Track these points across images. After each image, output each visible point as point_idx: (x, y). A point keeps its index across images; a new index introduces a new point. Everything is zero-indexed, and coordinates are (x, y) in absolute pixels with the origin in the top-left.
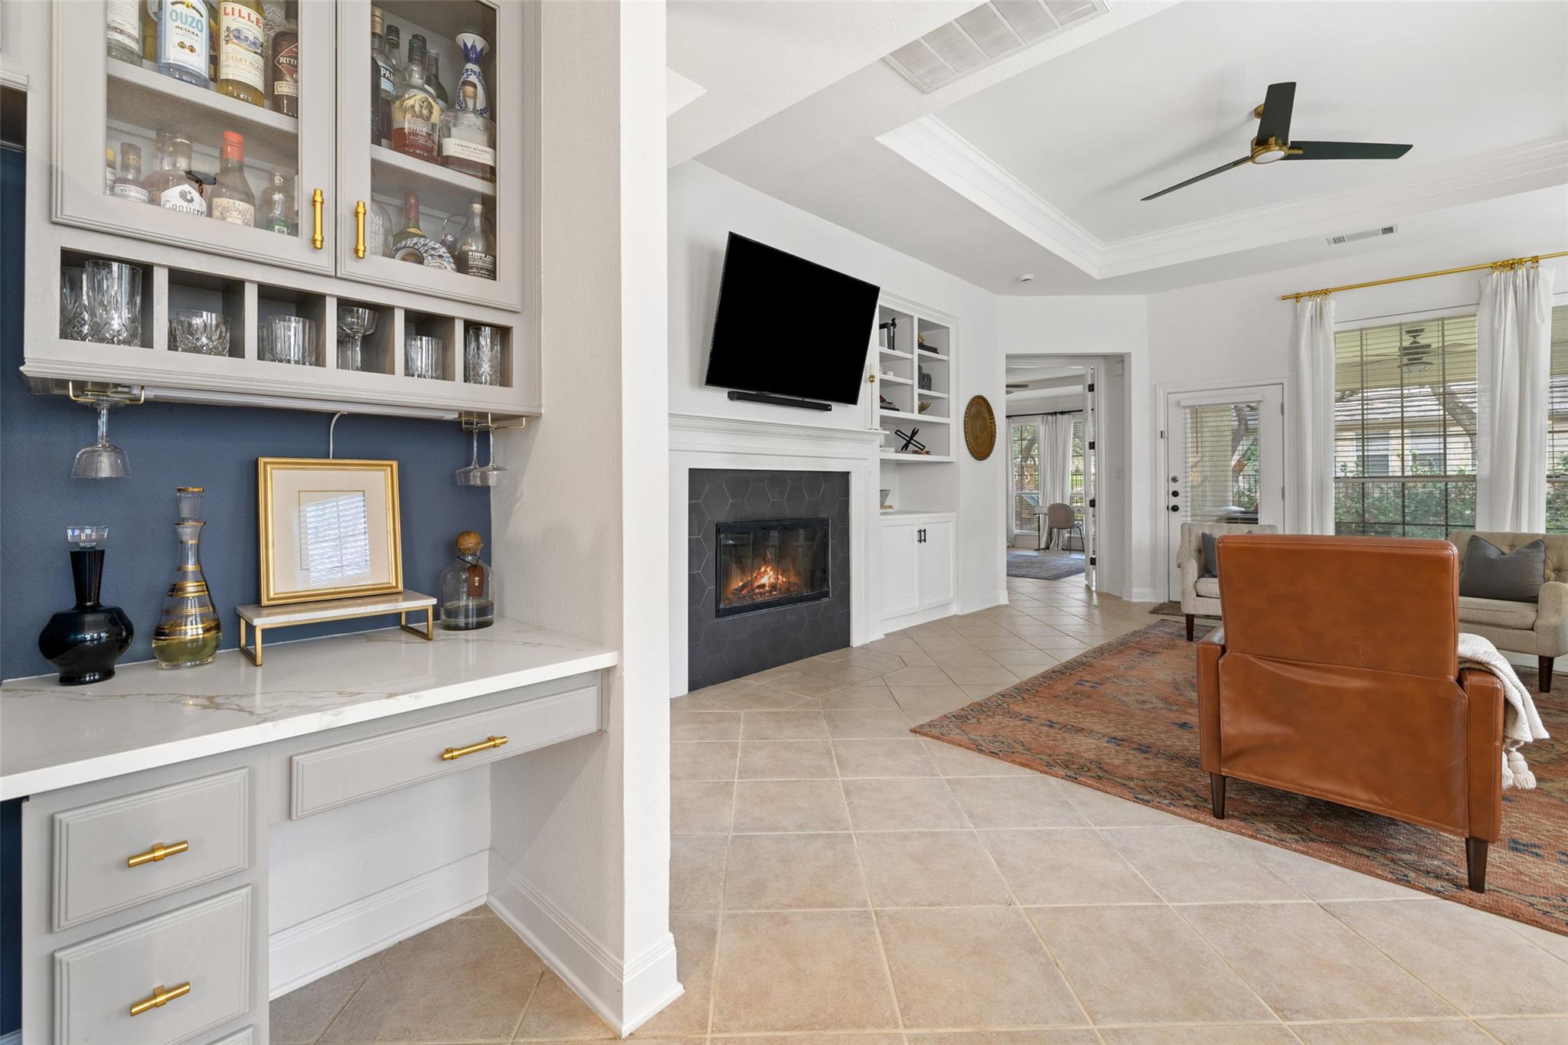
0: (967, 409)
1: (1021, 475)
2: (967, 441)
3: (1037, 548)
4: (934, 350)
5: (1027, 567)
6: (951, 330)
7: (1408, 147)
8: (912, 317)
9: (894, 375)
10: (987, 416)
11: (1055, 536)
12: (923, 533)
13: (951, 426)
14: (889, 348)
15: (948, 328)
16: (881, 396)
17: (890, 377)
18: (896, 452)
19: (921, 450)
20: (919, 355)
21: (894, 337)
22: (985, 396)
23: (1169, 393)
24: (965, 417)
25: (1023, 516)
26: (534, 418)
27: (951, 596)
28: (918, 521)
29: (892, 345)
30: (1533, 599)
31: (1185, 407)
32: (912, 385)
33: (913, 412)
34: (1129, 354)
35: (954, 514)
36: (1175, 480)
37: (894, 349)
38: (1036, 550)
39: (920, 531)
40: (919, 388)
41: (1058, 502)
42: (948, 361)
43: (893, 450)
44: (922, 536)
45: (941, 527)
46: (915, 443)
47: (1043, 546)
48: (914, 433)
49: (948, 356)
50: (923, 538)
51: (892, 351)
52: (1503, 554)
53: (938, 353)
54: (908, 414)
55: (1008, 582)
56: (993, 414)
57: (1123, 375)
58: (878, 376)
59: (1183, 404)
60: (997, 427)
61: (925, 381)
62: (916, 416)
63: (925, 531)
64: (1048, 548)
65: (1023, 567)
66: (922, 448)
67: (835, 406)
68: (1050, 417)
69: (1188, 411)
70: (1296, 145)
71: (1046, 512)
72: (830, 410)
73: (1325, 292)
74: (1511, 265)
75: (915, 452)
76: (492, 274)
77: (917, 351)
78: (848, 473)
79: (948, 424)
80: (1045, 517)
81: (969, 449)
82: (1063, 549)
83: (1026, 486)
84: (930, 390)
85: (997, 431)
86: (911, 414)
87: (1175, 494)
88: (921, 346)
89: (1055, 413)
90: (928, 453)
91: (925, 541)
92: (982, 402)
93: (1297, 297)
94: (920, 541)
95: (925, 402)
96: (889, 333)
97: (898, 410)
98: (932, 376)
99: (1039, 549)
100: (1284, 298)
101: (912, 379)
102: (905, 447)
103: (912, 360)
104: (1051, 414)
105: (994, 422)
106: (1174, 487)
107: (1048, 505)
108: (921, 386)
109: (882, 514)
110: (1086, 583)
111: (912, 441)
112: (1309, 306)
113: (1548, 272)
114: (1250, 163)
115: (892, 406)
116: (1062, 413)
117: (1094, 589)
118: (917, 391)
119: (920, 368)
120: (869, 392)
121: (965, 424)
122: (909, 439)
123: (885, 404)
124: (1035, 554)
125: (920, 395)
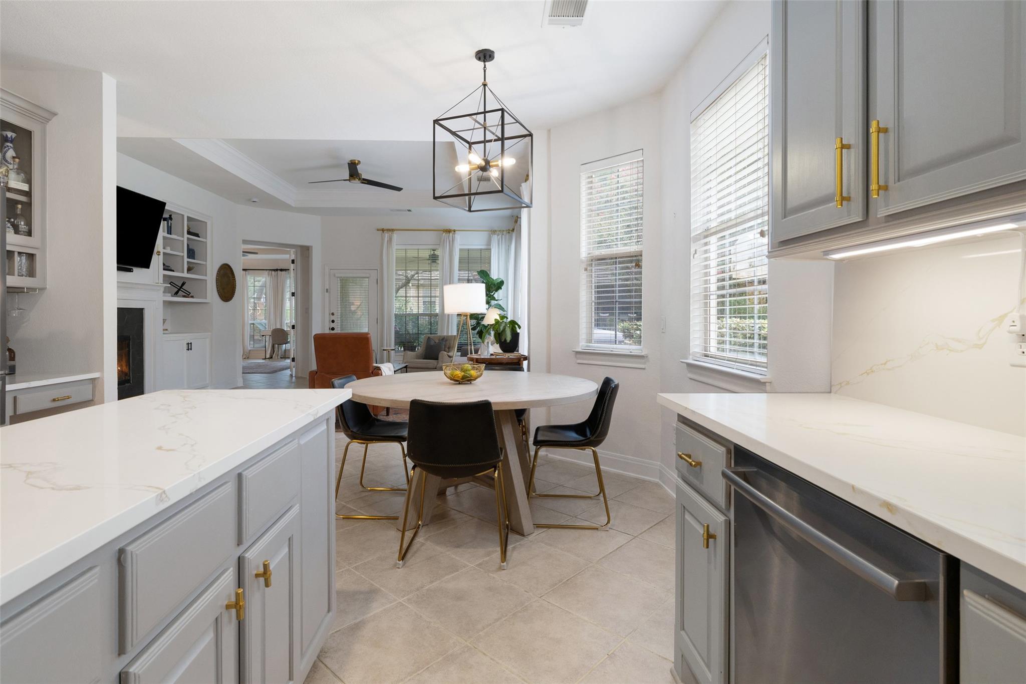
0: (218, 271)
1: (254, 310)
2: (218, 291)
3: (264, 358)
4: (197, 235)
5: (257, 368)
6: (208, 224)
7: (402, 189)
8: (183, 215)
9: (171, 250)
10: (230, 275)
11: (276, 350)
12: (190, 345)
13: (208, 281)
14: (168, 233)
15: (206, 223)
16: (163, 263)
17: (168, 251)
18: (172, 296)
19: (188, 295)
20: (188, 238)
21: (171, 226)
22: (229, 264)
23: (331, 269)
24: (217, 276)
25: (256, 338)
26: (43, 289)
27: (208, 382)
28: (187, 338)
29: (169, 232)
30: (437, 359)
31: (338, 277)
32: (183, 256)
33: (183, 272)
34: (312, 247)
35: (210, 333)
36: (333, 314)
37: (171, 234)
38: (264, 359)
39: (188, 344)
40: (188, 258)
41: (278, 327)
42: (206, 242)
43: (170, 294)
44: (189, 347)
45: (202, 342)
46: (183, 290)
47: (268, 356)
48: (183, 284)
49: (206, 239)
50: (190, 348)
51: (170, 235)
52: (435, 342)
53: (199, 237)
54: (180, 274)
55: (243, 377)
56: (234, 275)
57: (308, 257)
58: (162, 251)
59: (337, 275)
60: (237, 282)
61: (191, 253)
62: (185, 275)
63: (191, 343)
64: (271, 357)
65: (254, 368)
66: (188, 293)
67: (136, 270)
68: (273, 272)
69: (339, 279)
70: (364, 179)
71: (270, 334)
72: (132, 271)
73: (393, 230)
74: (449, 231)
75: (184, 296)
76: (29, 233)
77: (186, 236)
78: (143, 309)
79: (206, 280)
80: (270, 338)
81: (219, 295)
82: (281, 358)
83: (258, 317)
84: (194, 259)
85: (237, 285)
86: (182, 274)
87: (333, 321)
88: (189, 233)
89: (277, 270)
90: (192, 297)
91: (191, 349)
92: (227, 267)
93: (383, 230)
94: (188, 349)
95: (191, 266)
96: (168, 224)
97: (173, 271)
98: (195, 250)
99: (265, 359)
100: (378, 230)
101: (183, 252)
102: (176, 293)
103: (183, 241)
104: (274, 270)
105: (235, 279)
106: (333, 318)
107: (272, 329)
108: (189, 257)
109: (164, 334)
110: (290, 373)
111: (182, 289)
112: (386, 235)
113: (458, 237)
114: (348, 181)
115: (170, 268)
116: (281, 270)
117: (294, 375)
118: (186, 260)
119: (188, 245)
120: (157, 261)
121: (217, 280)
122: (179, 288)
123: (166, 268)
124: (263, 361)
125: (188, 262)
